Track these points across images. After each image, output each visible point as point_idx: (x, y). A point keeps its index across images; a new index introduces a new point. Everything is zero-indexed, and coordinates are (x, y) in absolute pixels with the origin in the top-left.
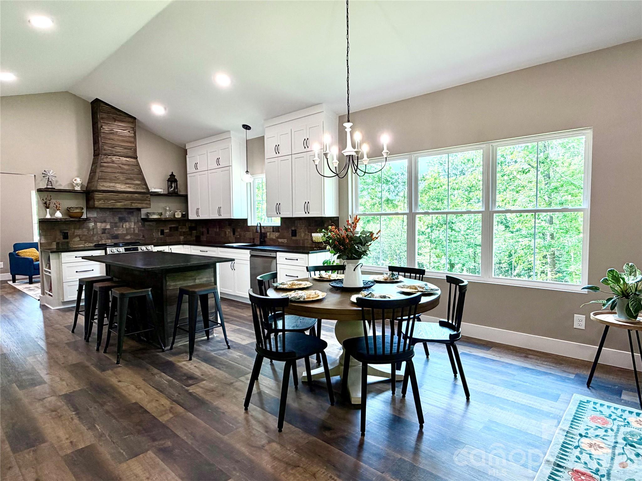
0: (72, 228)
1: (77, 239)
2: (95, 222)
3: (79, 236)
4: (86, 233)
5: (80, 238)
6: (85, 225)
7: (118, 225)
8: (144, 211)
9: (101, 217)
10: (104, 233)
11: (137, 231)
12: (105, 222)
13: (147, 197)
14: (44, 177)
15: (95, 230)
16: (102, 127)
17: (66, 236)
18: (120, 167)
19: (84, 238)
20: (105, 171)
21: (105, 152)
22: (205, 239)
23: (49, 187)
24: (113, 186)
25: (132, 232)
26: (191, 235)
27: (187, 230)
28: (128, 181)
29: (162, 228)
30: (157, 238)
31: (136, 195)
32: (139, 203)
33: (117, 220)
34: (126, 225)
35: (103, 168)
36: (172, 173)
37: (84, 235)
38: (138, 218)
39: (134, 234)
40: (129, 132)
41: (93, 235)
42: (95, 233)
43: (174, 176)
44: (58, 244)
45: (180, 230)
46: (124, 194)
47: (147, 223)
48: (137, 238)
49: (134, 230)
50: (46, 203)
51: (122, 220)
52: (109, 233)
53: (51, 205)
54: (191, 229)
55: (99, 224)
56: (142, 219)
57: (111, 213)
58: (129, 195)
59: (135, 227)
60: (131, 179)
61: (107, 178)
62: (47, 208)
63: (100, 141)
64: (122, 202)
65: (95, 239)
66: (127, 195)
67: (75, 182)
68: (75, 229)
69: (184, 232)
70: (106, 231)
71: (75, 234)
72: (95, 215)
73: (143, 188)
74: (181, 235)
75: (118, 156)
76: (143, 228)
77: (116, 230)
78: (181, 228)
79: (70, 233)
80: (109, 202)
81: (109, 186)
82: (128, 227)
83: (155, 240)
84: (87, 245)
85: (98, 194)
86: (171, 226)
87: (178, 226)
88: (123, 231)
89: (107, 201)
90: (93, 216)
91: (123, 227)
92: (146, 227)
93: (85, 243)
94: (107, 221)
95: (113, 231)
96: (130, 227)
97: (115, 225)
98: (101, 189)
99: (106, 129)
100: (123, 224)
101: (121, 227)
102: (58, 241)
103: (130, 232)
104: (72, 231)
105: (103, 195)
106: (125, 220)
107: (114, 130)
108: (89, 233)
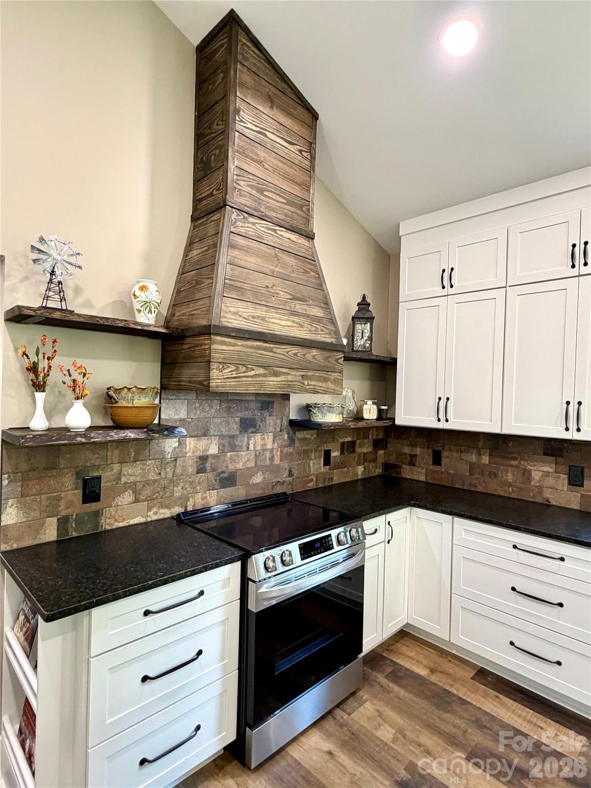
0: (116, 460)
1: (127, 498)
2: (182, 437)
3: (132, 487)
4: (152, 476)
5: (135, 492)
7: (238, 441)
8: (297, 400)
9: (199, 419)
10: (201, 470)
11: (277, 461)
12: (205, 433)
13: (337, 360)
14: (35, 261)
15: (179, 463)
16: (237, 112)
17: (91, 490)
18: (276, 256)
19: (147, 492)
20: (242, 263)
21: (241, 200)
22: (422, 478)
23: (51, 304)
24: (263, 319)
25: (268, 462)
26: (375, 460)
27: (370, 449)
28: (298, 307)
29: (327, 447)
30: (317, 477)
31: (315, 352)
32: (320, 379)
33: (235, 427)
34: (256, 442)
35: (236, 253)
37: (147, 483)
38: (281, 420)
39: (273, 469)
40: (300, 151)
41: (174, 480)
42: (179, 471)
43: (368, 304)
44: (63, 523)
45: (359, 450)
46: (288, 348)
47: (300, 435)
48: (278, 479)
49: (272, 458)
50: (33, 369)
51: (248, 426)
52: (213, 470)
53: (55, 377)
54: (378, 444)
55: (190, 444)
56: (292, 423)
57: (224, 408)
58: (300, 352)
59: (276, 445)
60: (303, 300)
61: (246, 286)
62: (39, 386)
63: (230, 158)
64: (284, 374)
65: (178, 492)
66: (295, 350)
67: (142, 296)
68: (121, 462)
69: (364, 454)
70: (208, 466)
71: (123, 480)
72: (183, 415)
74: (359, 464)
75: (271, 221)
76: (290, 450)
77: (232, 459)
78: (360, 446)
79: (107, 477)
80: (249, 374)
81: (253, 317)
82: (259, 448)
83: (312, 480)
84: (156, 513)
85: (222, 343)
86: (342, 440)
87: (355, 439)
88: (248, 460)
89: (244, 369)
90: (177, 417)
91: (248, 448)
92: (297, 444)
93: (149, 509)
94: (212, 432)
95: (224, 461)
96: (265, 448)
97: (230, 444)
98: (230, 325)
99: (250, 126)
100: (249, 439)
101: (245, 448)
102: (64, 513)
103: (263, 463)
104: (112, 470)
105: (236, 348)
106: (255, 427)
107: (268, 134)
108: (163, 475)
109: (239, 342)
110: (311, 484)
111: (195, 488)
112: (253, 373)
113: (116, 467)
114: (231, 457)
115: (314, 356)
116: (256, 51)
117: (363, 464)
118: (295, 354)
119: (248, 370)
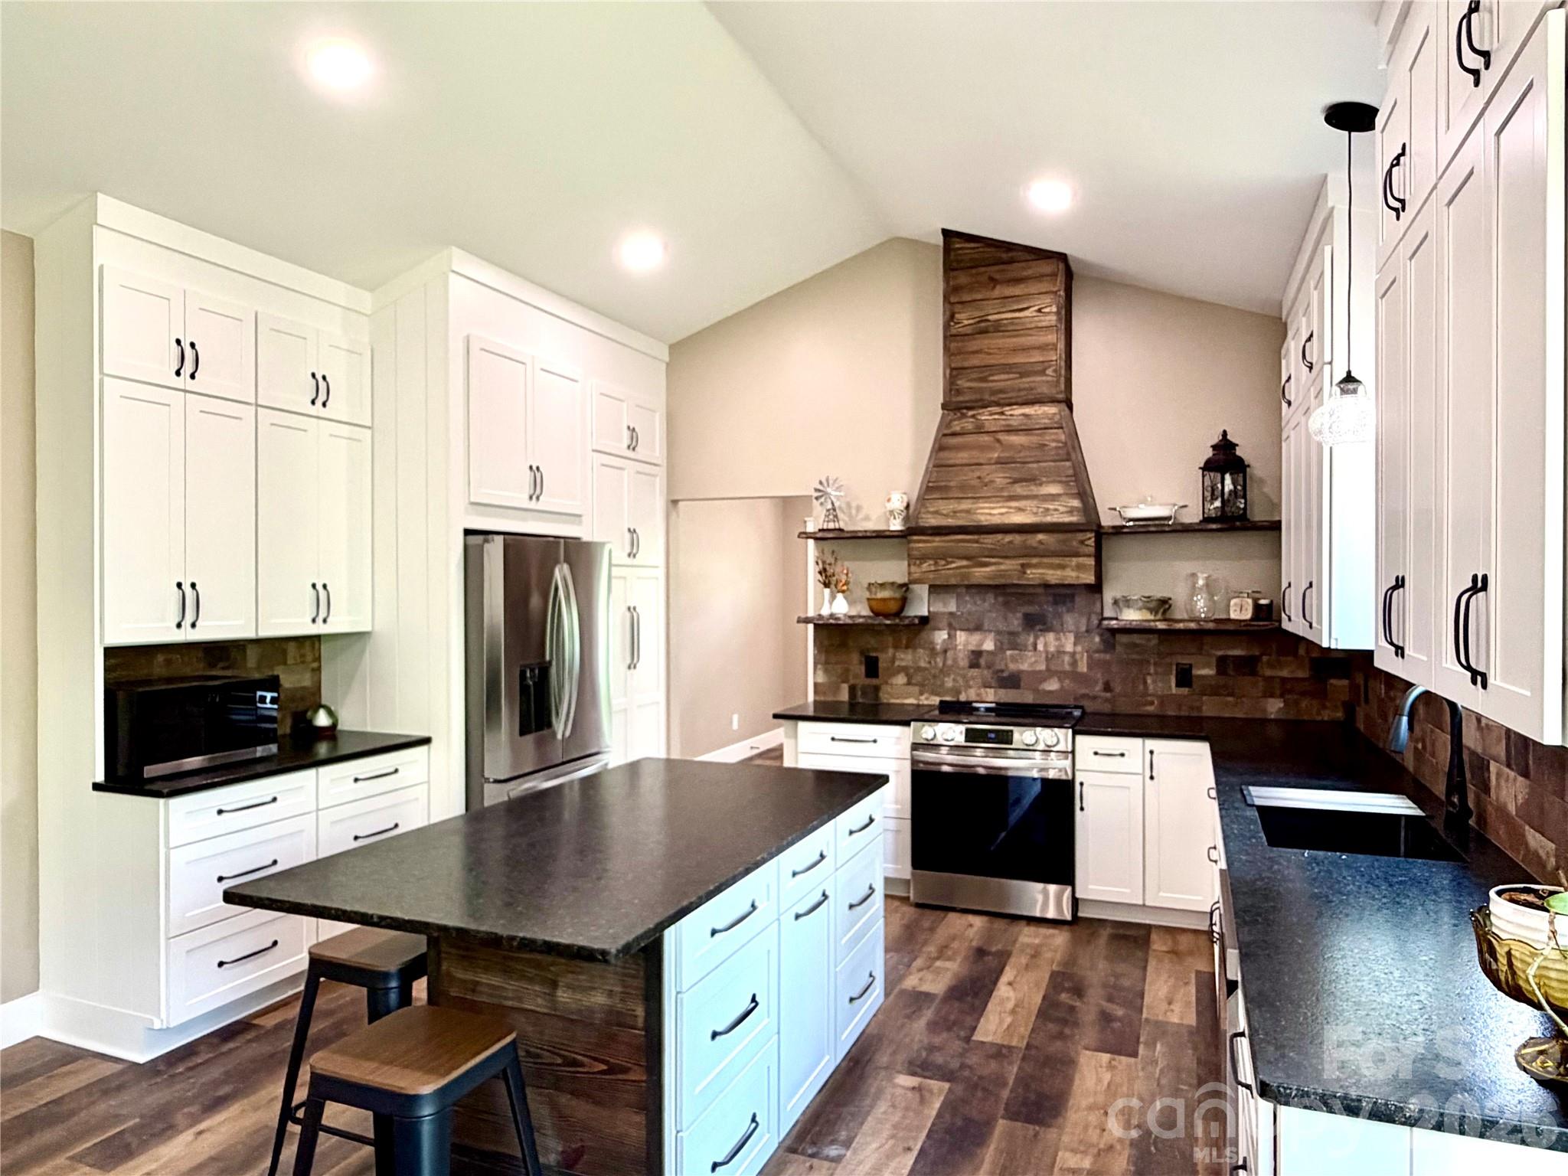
0: (890, 645)
1: (901, 679)
2: (952, 629)
3: (904, 670)
4: (923, 664)
5: (907, 675)
6: (924, 635)
7: (1021, 639)
8: (1109, 594)
9: (971, 613)
10: (974, 665)
11: (1083, 667)
12: (978, 628)
13: (1082, 542)
15: (950, 654)
16: (952, 317)
17: (872, 667)
18: (998, 441)
19: (919, 677)
20: (951, 462)
21: (961, 398)
23: (829, 526)
24: (968, 511)
25: (1067, 668)
27: (1302, 674)
28: (1019, 489)
29: (1185, 660)
30: (1164, 700)
31: (1040, 537)
32: (1052, 567)
33: (1016, 622)
34: (1047, 642)
35: (946, 454)
36: (1225, 433)
37: (919, 669)
38: (1089, 619)
39: (1074, 675)
40: (1039, 310)
41: (945, 671)
42: (949, 662)
43: (1233, 446)
44: (852, 690)
45: (1268, 673)
46: (999, 536)
47: (1123, 638)
48: (1084, 691)
49: (1074, 663)
50: (825, 572)
51: (1035, 623)
52: (989, 667)
53: (833, 578)
55: (961, 637)
57: (1000, 599)
58: (1017, 538)
59: (1079, 649)
60: (1032, 480)
61: (952, 484)
62: (826, 585)
63: (946, 366)
64: (991, 564)
65: (949, 682)
66: (1008, 538)
68: (896, 647)
69: (1284, 680)
70: (982, 661)
71: (897, 663)
72: (952, 607)
73: (1071, 512)
74: (1269, 695)
75: (998, 404)
76: (1108, 657)
77: (1014, 659)
78: (1271, 666)
79: (884, 659)
80: (949, 567)
81: (955, 512)
82: (1052, 649)
83: (1152, 703)
84: (927, 699)
85: (919, 541)
86: (1220, 653)
87: (1257, 653)
88: (1036, 662)
89: (943, 562)
90: (946, 610)
91: (1035, 649)
92: (1119, 648)
93: (921, 694)
94: (986, 627)
95: (1002, 659)
96: (1062, 649)
97: (1010, 641)
98: (927, 525)
99: (966, 322)
100: (1036, 638)
101: (1031, 648)
102: (852, 682)
103: (1059, 669)
104: (887, 653)
105: (935, 544)
106: (1045, 624)
107: (990, 318)
108: (933, 662)
109: (937, 539)
110: (1150, 709)
111: (967, 681)
112: (953, 565)
113: (891, 651)
114: (1011, 656)
115: (1040, 542)
116: (972, 245)
117: (1282, 696)
118: (1011, 542)
119: (949, 563)
